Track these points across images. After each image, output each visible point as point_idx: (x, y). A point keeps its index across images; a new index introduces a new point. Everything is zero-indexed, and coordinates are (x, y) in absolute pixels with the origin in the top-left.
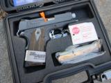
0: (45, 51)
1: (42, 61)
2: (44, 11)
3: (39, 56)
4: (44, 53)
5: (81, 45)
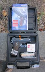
0: (18, 51)
1: (16, 54)
2: (21, 36)
3: (15, 52)
4: (17, 52)
5: (29, 52)
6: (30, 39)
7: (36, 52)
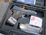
4: (16, 21)
6: (36, 13)
7: (42, 27)
